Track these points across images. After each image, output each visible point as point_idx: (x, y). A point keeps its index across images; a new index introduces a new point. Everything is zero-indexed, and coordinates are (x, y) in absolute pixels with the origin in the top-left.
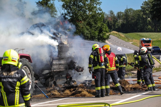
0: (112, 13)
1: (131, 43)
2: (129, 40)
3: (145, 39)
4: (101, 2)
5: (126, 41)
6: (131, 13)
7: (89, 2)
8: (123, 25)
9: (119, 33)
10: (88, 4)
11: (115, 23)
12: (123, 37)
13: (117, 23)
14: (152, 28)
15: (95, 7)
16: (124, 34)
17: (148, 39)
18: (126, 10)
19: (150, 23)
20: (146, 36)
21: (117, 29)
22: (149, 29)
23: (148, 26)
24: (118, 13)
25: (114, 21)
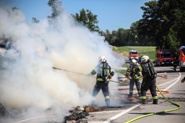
0: (108, 31)
1: (122, 54)
2: (121, 52)
3: (133, 51)
4: (98, 21)
5: (118, 53)
6: (122, 32)
7: (88, 20)
8: (116, 40)
9: (114, 46)
10: (87, 23)
11: (110, 39)
12: (116, 50)
13: (112, 39)
14: (139, 43)
15: (94, 25)
16: (117, 47)
17: (135, 51)
18: (119, 29)
19: (137, 40)
20: (134, 49)
21: (112, 43)
22: (136, 44)
23: (135, 41)
24: (113, 32)
25: (110, 37)
